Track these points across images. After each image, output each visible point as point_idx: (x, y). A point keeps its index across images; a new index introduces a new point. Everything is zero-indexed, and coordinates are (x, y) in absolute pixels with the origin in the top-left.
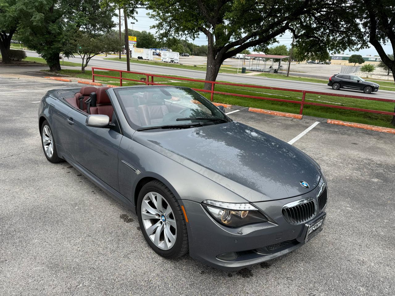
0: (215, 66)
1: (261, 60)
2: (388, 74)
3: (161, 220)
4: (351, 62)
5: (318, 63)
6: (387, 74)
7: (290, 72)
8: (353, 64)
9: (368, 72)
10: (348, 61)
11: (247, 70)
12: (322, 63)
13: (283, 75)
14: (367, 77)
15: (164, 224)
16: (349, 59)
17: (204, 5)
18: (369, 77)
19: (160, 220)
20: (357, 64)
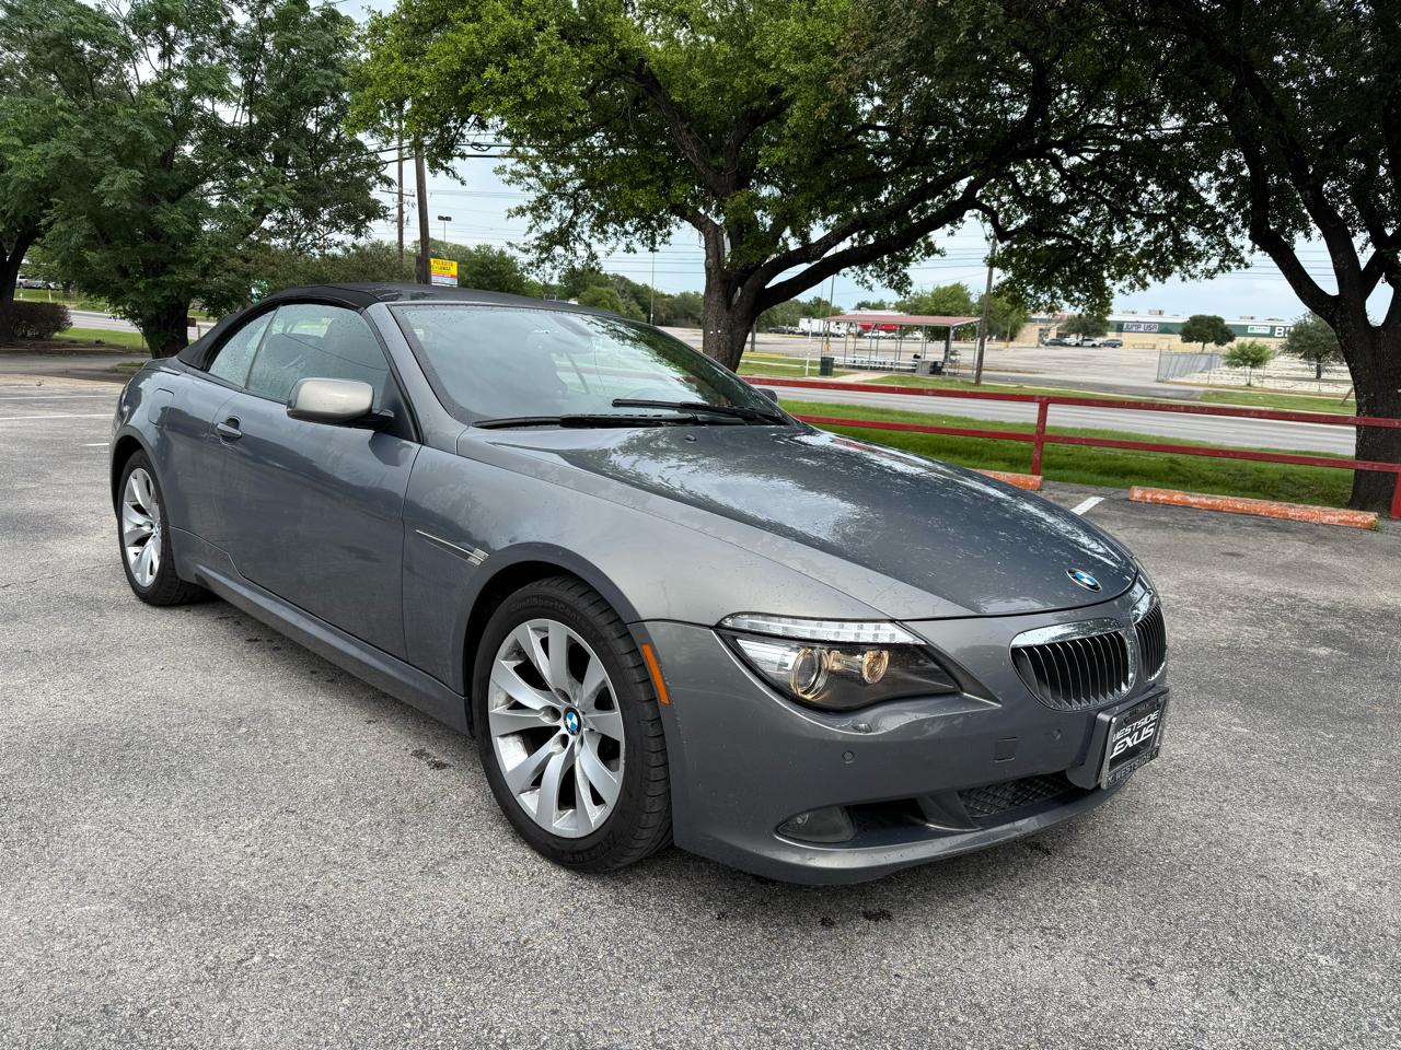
0: (730, 331)
1: (884, 338)
2: (1319, 376)
3: (563, 731)
4: (1190, 340)
5: (1077, 345)
6: (1314, 375)
7: (984, 373)
8: (1196, 346)
9: (1252, 366)
10: (1178, 337)
11: (837, 366)
12: (1091, 343)
13: (962, 382)
14: (1249, 385)
15: (573, 745)
16: (1180, 329)
17: (688, 130)
18: (1255, 383)
19: (558, 728)
20: (1211, 346)
